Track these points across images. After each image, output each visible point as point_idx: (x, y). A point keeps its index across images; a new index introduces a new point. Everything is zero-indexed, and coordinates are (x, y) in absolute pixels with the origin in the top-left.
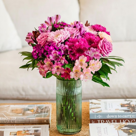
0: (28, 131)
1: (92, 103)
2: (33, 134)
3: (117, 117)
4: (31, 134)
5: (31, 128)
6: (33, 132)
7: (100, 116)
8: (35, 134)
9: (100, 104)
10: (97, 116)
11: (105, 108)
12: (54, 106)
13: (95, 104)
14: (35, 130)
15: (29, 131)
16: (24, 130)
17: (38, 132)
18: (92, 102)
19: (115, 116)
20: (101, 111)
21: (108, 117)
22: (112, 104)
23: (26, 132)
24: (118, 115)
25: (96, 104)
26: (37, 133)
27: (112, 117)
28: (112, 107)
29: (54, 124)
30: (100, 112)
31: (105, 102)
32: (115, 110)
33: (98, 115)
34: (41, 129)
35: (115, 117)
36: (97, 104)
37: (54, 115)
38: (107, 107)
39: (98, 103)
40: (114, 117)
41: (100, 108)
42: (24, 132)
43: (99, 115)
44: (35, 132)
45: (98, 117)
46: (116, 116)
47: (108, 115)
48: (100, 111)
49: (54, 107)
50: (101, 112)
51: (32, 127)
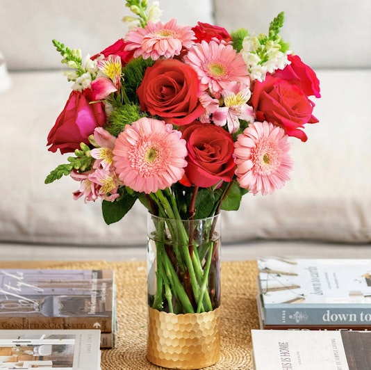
0: (31, 347)
1: (267, 270)
2: (49, 358)
3: (358, 318)
4: (41, 358)
5: (43, 340)
6: (48, 353)
7: (301, 317)
8: (55, 358)
9: (296, 275)
10: (291, 317)
11: (315, 289)
12: (124, 272)
13: (279, 275)
14: (53, 345)
15: (35, 349)
16: (19, 345)
17: (65, 352)
18: (266, 268)
19: (351, 315)
20: (304, 299)
21: (326, 318)
22: (334, 274)
23: (26, 353)
24: (362, 315)
25: (283, 274)
26: (61, 354)
27: (341, 319)
28: (338, 287)
29: (131, 333)
30: (299, 301)
31: (310, 269)
32: (350, 295)
33: (291, 311)
34: (74, 344)
35: (351, 320)
36: (287, 274)
37: (127, 304)
38: (320, 285)
39: (288, 271)
40: (348, 318)
41: (299, 287)
42: (18, 350)
43: (297, 313)
44: (56, 353)
45: (294, 320)
46: (355, 315)
47: (328, 311)
48: (298, 299)
49: (124, 277)
50: (305, 302)
51: (44, 336)
